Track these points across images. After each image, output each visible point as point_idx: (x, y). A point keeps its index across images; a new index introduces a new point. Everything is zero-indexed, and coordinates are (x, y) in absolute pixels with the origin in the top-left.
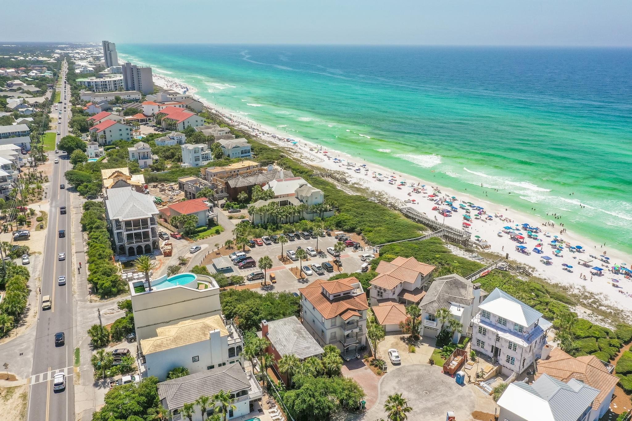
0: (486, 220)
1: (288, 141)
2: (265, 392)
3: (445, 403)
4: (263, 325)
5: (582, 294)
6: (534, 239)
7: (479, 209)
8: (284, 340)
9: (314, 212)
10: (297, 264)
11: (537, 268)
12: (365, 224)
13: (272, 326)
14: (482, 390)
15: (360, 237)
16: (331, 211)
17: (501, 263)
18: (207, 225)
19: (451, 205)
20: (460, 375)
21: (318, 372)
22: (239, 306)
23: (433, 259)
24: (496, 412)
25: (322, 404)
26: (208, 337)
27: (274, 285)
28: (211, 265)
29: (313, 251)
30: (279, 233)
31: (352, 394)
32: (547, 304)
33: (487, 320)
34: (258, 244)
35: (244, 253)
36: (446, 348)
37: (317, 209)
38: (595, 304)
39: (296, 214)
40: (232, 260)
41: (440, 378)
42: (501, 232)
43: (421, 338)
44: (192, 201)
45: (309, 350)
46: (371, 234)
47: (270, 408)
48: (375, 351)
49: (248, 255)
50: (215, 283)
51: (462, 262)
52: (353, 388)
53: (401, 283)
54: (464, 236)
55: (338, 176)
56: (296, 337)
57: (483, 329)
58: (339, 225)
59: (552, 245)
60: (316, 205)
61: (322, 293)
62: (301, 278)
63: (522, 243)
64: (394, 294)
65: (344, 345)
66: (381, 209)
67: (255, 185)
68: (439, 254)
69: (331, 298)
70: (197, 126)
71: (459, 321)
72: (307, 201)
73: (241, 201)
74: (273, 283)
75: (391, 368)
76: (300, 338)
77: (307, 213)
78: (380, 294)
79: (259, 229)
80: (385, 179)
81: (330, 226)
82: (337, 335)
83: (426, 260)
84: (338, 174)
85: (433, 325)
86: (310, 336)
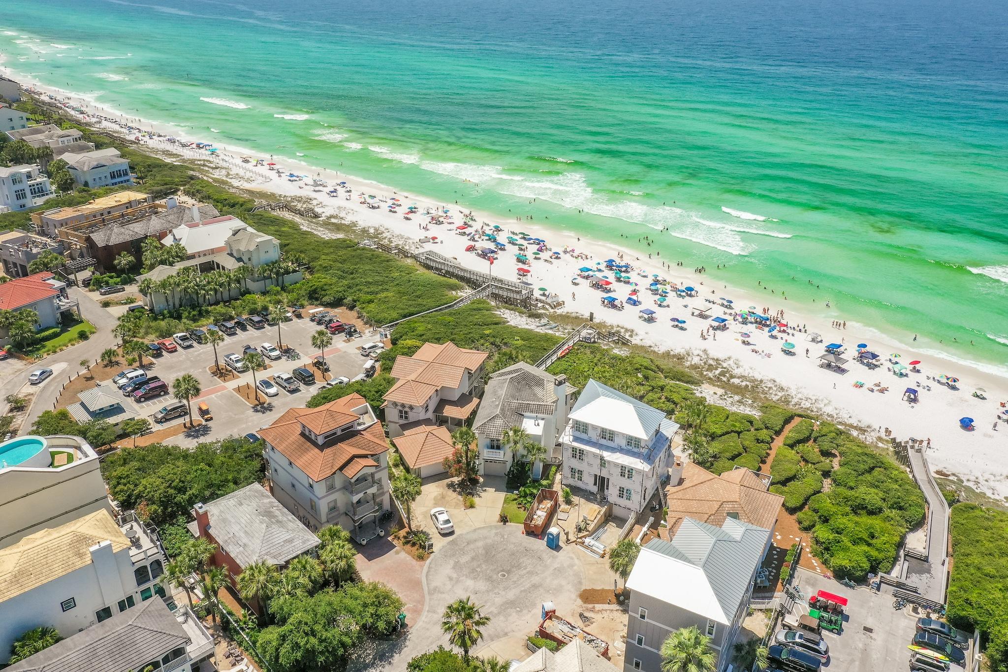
0: (550, 260)
1: (200, 148)
2: (219, 636)
3: (535, 586)
4: (196, 511)
5: (705, 363)
6: (625, 282)
7: (538, 242)
8: (243, 535)
9: (265, 278)
10: (247, 379)
11: (636, 330)
12: (360, 290)
13: (215, 510)
14: (588, 552)
15: (354, 314)
16: (297, 271)
17: (585, 331)
18: (60, 323)
19: (495, 241)
20: (552, 535)
21: (314, 582)
22: (144, 482)
23: (481, 338)
24: (616, 586)
25: (331, 643)
26: (88, 560)
27: (210, 424)
28: (78, 405)
29: (274, 349)
30: (204, 323)
31: (382, 610)
32: (662, 388)
33: (584, 436)
34: (168, 349)
35: (140, 372)
36: (524, 490)
37: (271, 271)
38: (725, 376)
39: (233, 285)
40: (120, 388)
41: (521, 544)
42: (577, 277)
43: (481, 480)
44: (21, 282)
45: (293, 544)
46: (372, 305)
47: (234, 665)
48: (408, 518)
49: (150, 374)
50: (87, 447)
51: (527, 336)
52: (382, 599)
53: (437, 391)
54: (524, 292)
55: (299, 206)
56: (264, 526)
57: (578, 451)
58: (314, 296)
59: (652, 290)
60: (267, 265)
61: (303, 434)
62: (257, 403)
63: (609, 291)
64: (427, 410)
65: (353, 520)
66: (383, 259)
67: (146, 237)
68: (490, 329)
69: (320, 441)
70: (13, 128)
71: (540, 442)
72: (250, 259)
73: (122, 271)
74: (207, 420)
75: (439, 543)
76: (273, 526)
77: (254, 281)
78: (403, 414)
79: (166, 320)
80: (382, 204)
81: (298, 300)
82: (339, 504)
83: (468, 342)
84: (299, 201)
85: (499, 455)
86: (291, 517)
